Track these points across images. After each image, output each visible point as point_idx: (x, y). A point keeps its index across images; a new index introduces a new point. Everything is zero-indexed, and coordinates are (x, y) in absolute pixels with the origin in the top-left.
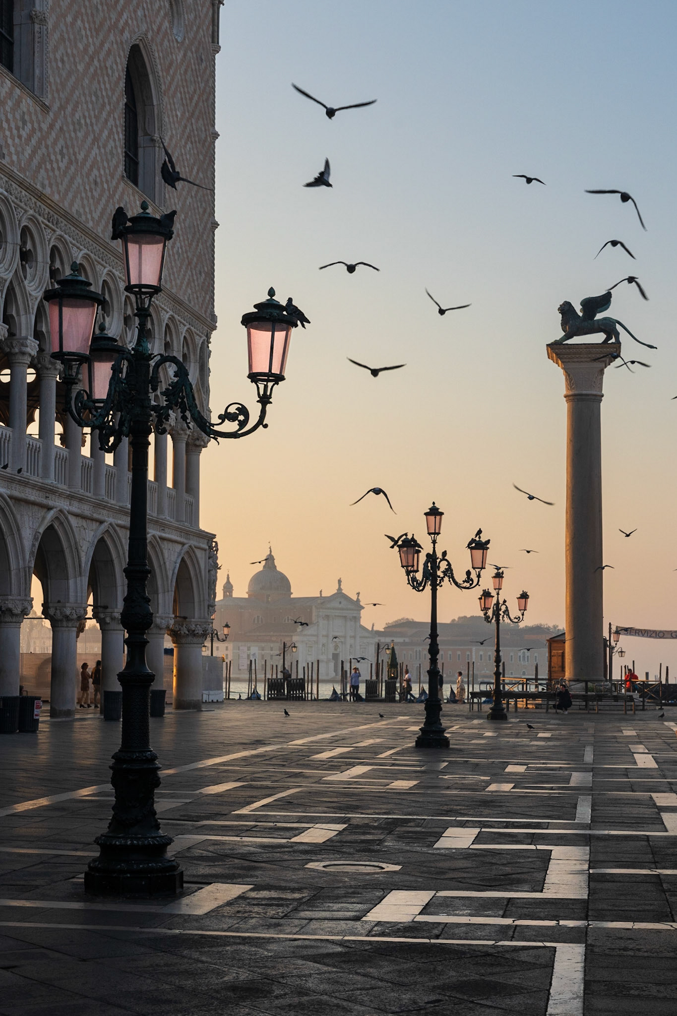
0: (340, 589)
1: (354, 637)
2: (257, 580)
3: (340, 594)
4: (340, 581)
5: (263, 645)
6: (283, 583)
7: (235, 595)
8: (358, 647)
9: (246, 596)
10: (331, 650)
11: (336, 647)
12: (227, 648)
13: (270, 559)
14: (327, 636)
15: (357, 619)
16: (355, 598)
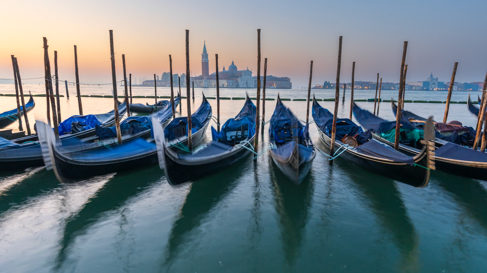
0: (248, 69)
1: (250, 79)
2: (230, 67)
3: (248, 70)
4: (248, 67)
5: (232, 80)
6: (235, 68)
7: (225, 70)
8: (251, 81)
9: (228, 70)
10: (246, 82)
11: (247, 81)
12: (225, 81)
13: (233, 63)
14: (245, 79)
15: (251, 75)
16: (251, 71)
